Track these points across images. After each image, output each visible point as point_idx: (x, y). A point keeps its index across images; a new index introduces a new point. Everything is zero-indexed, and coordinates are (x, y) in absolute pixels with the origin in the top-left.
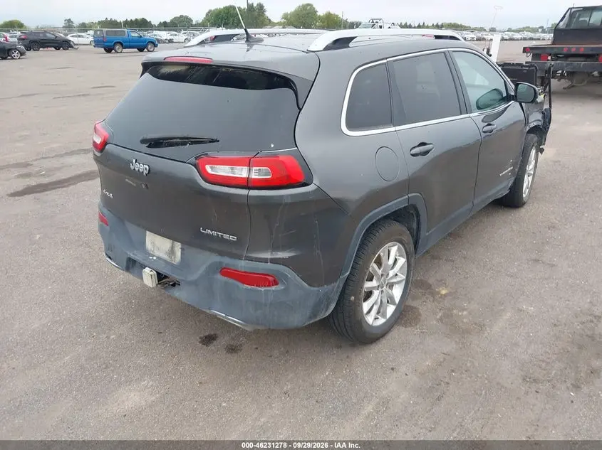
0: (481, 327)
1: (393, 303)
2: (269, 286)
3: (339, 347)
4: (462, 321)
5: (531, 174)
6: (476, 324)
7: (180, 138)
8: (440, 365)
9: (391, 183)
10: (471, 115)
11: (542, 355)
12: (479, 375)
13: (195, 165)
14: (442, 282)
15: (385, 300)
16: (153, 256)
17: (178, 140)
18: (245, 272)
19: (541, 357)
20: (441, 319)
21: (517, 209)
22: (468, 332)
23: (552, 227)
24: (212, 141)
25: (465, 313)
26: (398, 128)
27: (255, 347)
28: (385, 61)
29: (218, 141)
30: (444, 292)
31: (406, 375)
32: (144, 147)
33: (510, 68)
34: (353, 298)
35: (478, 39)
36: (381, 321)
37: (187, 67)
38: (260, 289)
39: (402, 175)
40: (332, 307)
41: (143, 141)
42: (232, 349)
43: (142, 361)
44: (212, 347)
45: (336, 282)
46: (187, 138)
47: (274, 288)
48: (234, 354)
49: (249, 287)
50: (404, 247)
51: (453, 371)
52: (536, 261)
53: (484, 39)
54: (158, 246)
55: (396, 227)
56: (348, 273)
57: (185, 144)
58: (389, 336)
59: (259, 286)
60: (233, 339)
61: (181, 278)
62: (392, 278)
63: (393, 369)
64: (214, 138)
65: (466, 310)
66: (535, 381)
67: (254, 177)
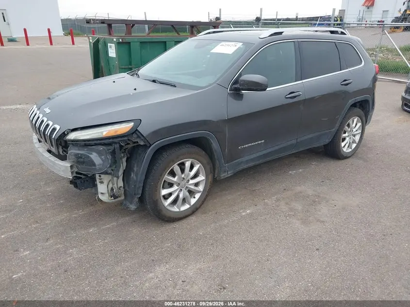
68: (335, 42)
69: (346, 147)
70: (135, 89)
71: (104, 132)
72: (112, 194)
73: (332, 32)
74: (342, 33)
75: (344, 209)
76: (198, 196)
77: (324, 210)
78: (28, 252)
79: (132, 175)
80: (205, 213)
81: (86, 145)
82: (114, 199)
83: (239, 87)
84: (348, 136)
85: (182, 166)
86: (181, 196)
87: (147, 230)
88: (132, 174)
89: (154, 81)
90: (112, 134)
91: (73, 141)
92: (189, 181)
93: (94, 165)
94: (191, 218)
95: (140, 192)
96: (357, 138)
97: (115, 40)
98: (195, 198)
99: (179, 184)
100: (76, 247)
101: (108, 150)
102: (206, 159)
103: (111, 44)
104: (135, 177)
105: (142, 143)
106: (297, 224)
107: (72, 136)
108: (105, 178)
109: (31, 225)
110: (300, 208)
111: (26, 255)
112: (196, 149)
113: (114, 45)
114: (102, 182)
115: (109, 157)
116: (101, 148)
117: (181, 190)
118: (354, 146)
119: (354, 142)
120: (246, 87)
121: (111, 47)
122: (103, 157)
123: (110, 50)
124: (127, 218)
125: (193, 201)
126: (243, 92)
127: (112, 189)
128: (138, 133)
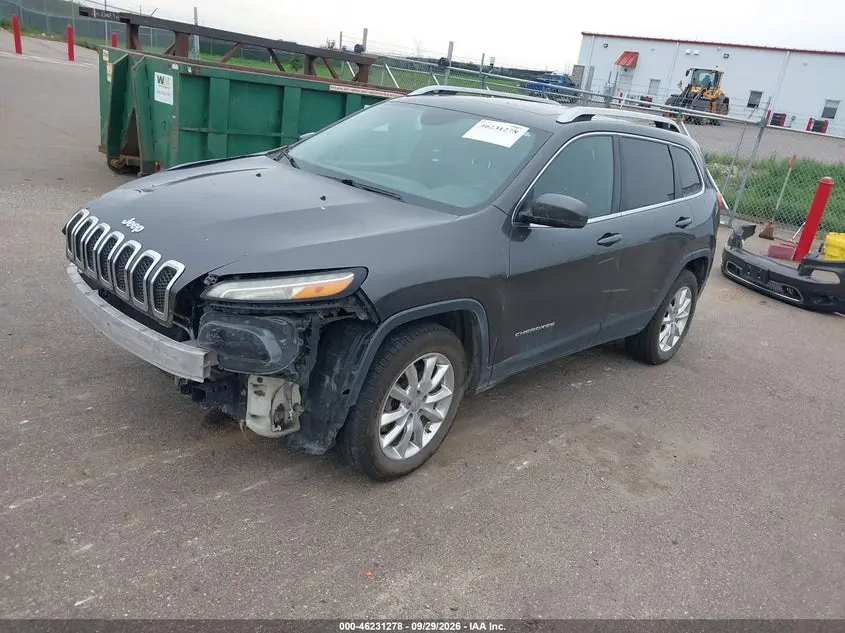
68: (668, 145)
69: (664, 343)
70: (323, 198)
71: (297, 288)
72: (277, 419)
73: (659, 125)
74: (673, 128)
75: (690, 463)
76: (434, 428)
77: (657, 464)
78: (90, 545)
79: (327, 381)
80: (444, 464)
81: (253, 314)
82: (283, 429)
83: (531, 215)
84: (669, 323)
85: (420, 366)
86: (410, 427)
87: (340, 498)
88: (327, 378)
89: (348, 182)
90: (312, 294)
91: (221, 301)
92: (426, 397)
93: (266, 357)
94: (419, 473)
95: (343, 417)
96: (681, 326)
97: (175, 67)
98: (429, 432)
99: (410, 403)
100: (197, 534)
101: (298, 326)
102: (460, 355)
103: (162, 75)
104: (334, 387)
105: (363, 317)
106: (623, 491)
107: (222, 291)
108: (270, 385)
109: (73, 481)
110: (616, 459)
111: (87, 553)
112: (447, 334)
113: (171, 78)
114: (260, 393)
115: (298, 342)
116: (283, 321)
117: (411, 415)
118: (676, 339)
119: (677, 333)
120: (548, 218)
121: (161, 80)
122: (283, 341)
123: (157, 86)
124: (288, 470)
125: (426, 439)
126: (532, 225)
127: (281, 408)
128: (361, 296)
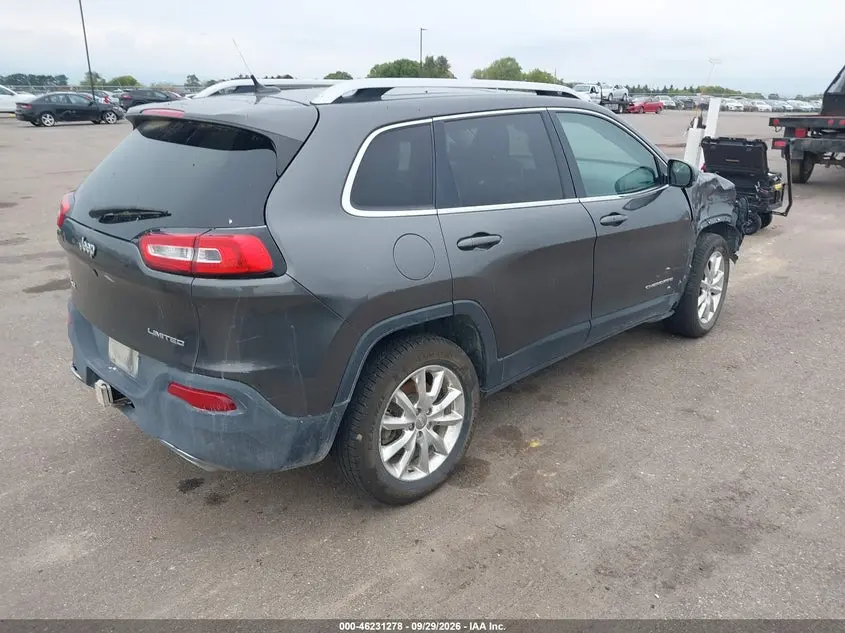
0: (568, 495)
1: (443, 452)
2: (222, 410)
3: (357, 507)
4: (544, 485)
5: (718, 292)
6: (561, 490)
7: (130, 211)
8: (486, 542)
9: (418, 283)
10: (582, 200)
11: (637, 539)
12: (535, 560)
13: (137, 245)
14: (538, 432)
15: (424, 446)
16: (114, 366)
17: (128, 214)
18: (194, 390)
19: (634, 543)
20: (514, 481)
21: (693, 340)
22: (546, 500)
23: (733, 367)
24: (164, 214)
25: (553, 474)
26: (441, 211)
27: (245, 499)
28: (430, 120)
29: (170, 215)
30: (535, 445)
31: (433, 551)
32: (95, 222)
33: (730, 144)
34: (360, 437)
35: (746, 110)
36: (419, 475)
37: (167, 123)
38: (210, 413)
39: (440, 274)
40: (326, 448)
41: (93, 214)
42: (215, 500)
43: (94, 505)
44: (190, 495)
45: (328, 412)
46: (139, 211)
47: (229, 413)
48: (214, 506)
49: (198, 410)
50: (456, 373)
51: (500, 551)
52: (690, 411)
53: (754, 109)
54: (120, 354)
55: (441, 345)
56: (348, 400)
57: (133, 218)
58: (432, 499)
59: (210, 410)
60: (222, 486)
61: (131, 394)
62: (436, 415)
63: (417, 541)
64: (164, 210)
65: (555, 470)
66: (612, 574)
67: (199, 261)
